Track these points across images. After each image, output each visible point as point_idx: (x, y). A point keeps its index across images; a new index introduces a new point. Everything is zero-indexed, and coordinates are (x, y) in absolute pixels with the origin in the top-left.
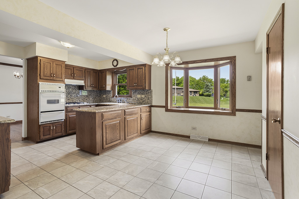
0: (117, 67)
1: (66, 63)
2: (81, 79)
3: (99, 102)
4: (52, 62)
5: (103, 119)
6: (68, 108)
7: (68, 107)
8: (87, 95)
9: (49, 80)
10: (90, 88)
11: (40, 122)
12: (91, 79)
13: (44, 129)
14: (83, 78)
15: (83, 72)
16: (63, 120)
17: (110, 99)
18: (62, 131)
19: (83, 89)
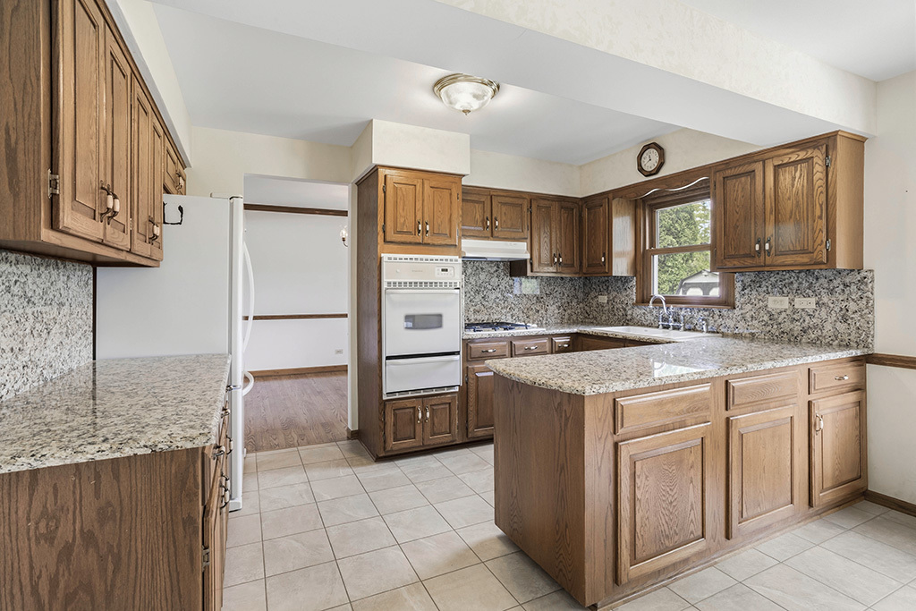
0: (662, 174)
1: (465, 181)
2: (518, 235)
3: (583, 323)
4: (420, 181)
5: (620, 431)
6: (472, 345)
7: (472, 341)
8: (539, 293)
9: (410, 243)
10: (551, 269)
11: (384, 392)
12: (553, 234)
13: (395, 415)
14: (525, 231)
15: (525, 210)
16: (457, 389)
17: (625, 310)
18: (453, 428)
19: (524, 274)
